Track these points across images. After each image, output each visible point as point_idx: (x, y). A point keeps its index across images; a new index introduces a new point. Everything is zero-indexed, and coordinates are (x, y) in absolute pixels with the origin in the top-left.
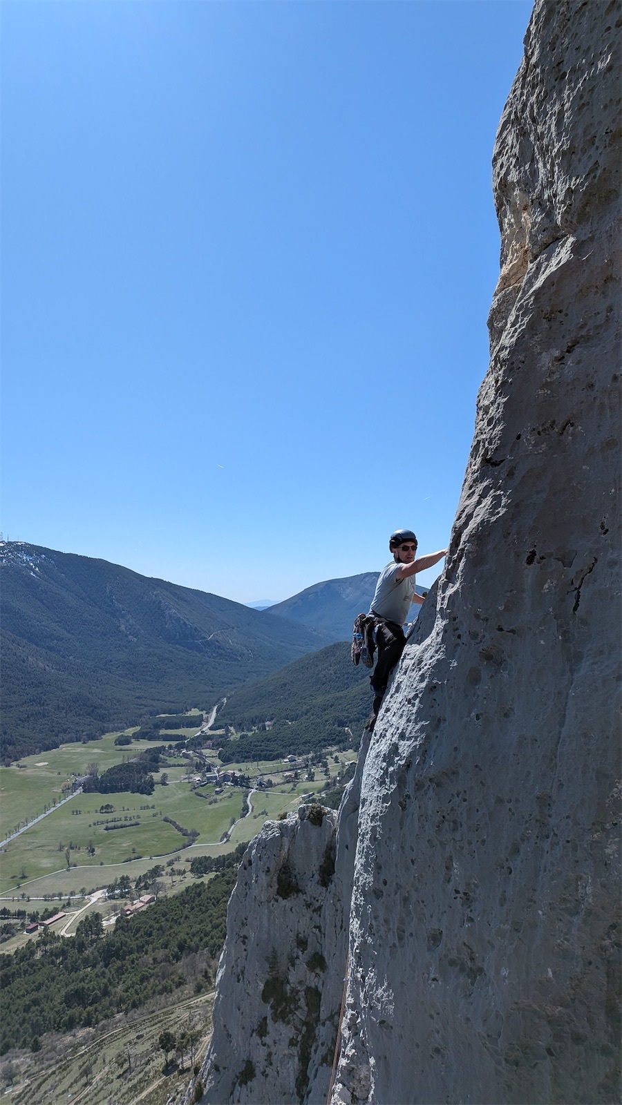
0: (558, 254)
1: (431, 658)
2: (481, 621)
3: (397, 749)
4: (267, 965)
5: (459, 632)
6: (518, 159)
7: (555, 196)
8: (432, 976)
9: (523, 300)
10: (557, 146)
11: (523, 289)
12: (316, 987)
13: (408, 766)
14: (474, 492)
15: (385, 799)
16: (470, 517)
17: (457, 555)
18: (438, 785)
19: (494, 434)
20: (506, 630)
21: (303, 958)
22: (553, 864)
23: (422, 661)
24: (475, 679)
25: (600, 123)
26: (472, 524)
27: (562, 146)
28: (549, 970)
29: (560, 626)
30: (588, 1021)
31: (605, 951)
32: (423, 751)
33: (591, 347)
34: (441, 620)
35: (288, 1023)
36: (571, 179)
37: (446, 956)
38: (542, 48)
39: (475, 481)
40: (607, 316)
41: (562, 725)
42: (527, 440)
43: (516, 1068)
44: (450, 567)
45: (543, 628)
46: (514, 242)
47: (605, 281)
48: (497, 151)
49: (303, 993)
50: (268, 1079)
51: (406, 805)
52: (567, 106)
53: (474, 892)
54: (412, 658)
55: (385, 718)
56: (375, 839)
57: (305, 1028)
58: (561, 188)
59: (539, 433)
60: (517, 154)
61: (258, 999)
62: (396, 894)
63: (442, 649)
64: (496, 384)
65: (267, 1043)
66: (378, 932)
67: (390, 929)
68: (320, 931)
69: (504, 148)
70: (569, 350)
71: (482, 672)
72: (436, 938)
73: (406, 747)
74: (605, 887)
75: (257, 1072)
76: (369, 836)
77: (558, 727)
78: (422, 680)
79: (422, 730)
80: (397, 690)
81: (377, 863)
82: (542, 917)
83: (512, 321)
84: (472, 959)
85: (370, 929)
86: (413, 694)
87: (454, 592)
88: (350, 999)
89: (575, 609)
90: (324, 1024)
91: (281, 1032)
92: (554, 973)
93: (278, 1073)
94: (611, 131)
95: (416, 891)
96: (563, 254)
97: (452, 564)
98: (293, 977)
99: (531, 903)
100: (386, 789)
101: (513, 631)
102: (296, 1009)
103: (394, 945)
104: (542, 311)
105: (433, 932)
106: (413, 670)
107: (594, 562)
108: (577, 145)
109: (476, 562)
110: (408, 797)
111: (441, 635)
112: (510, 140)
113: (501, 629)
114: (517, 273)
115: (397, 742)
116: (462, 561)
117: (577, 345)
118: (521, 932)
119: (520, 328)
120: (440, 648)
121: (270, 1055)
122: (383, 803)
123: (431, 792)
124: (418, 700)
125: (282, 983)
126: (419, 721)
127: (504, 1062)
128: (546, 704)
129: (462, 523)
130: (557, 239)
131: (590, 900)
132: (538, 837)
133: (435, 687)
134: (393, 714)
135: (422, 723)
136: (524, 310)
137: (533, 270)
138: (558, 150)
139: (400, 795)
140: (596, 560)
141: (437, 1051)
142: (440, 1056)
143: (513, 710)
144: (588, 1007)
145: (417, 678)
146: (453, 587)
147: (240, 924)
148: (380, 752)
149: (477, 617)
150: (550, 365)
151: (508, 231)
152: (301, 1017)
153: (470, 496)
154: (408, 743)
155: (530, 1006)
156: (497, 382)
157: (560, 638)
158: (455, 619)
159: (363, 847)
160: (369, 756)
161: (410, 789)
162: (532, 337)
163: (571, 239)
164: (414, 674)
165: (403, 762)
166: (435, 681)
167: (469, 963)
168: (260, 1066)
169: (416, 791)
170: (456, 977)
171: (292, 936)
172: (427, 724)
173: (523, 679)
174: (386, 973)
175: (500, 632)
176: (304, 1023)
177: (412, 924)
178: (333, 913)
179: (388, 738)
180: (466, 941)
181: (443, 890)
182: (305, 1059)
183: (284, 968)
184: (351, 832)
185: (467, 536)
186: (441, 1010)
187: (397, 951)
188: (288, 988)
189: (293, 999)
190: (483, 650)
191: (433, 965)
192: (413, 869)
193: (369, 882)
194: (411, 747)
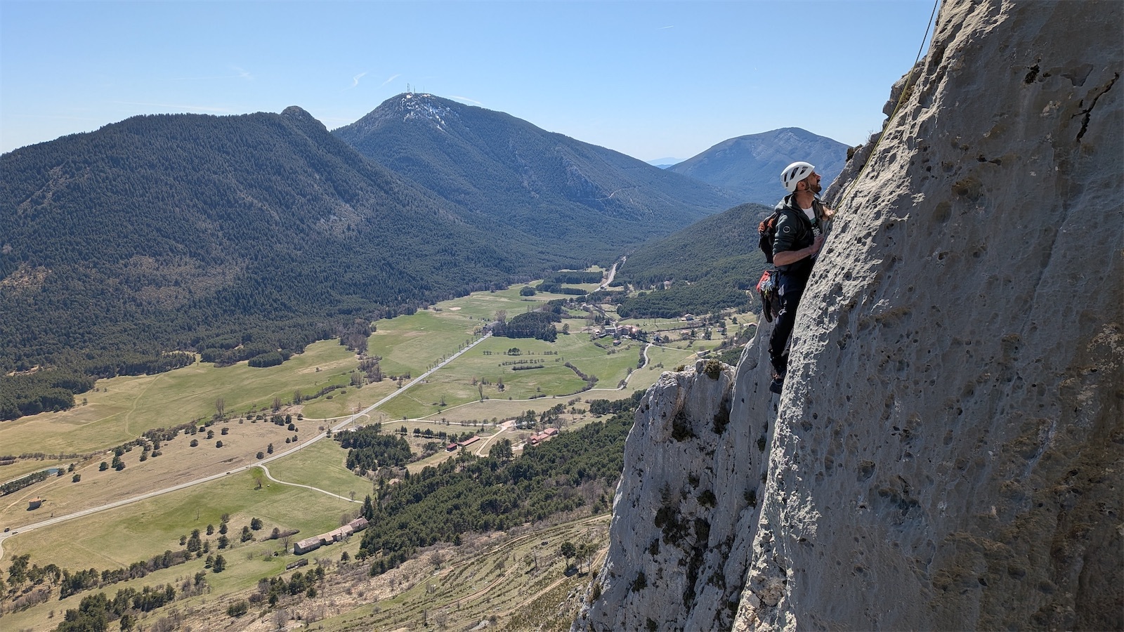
1: (891, 193)
2: (959, 151)
3: (841, 289)
4: (660, 496)
5: (930, 164)
8: (861, 504)
12: (706, 519)
13: (852, 306)
15: (822, 338)
16: (958, 27)
17: (936, 74)
18: (885, 325)
20: (989, 160)
21: (694, 494)
22: (1012, 407)
23: (879, 197)
24: (943, 215)
26: (960, 37)
28: (993, 508)
29: (1058, 156)
30: (1029, 558)
31: (1059, 496)
32: (873, 292)
34: (907, 151)
35: (679, 546)
37: (877, 487)
41: (1044, 265)
43: (943, 592)
44: (926, 89)
45: (1036, 158)
49: (694, 523)
50: (659, 589)
51: (845, 344)
53: (916, 429)
54: (865, 196)
55: (827, 259)
56: (808, 376)
57: (693, 552)
61: (651, 524)
62: (827, 427)
65: (659, 560)
66: (803, 461)
67: (817, 459)
68: (712, 471)
71: (952, 209)
72: (867, 470)
73: (851, 287)
74: (1072, 433)
75: (649, 583)
76: (800, 372)
77: (1039, 267)
78: (876, 218)
79: (872, 269)
81: (808, 399)
82: (992, 458)
84: (906, 492)
85: (795, 457)
86: (865, 233)
87: (930, 118)
88: (763, 520)
89: (1080, 135)
90: (711, 551)
91: (672, 554)
92: (999, 511)
93: (667, 586)
95: (849, 425)
97: (928, 86)
98: (685, 509)
99: (980, 444)
100: (824, 328)
101: (998, 162)
102: (687, 536)
103: (821, 474)
105: (865, 464)
106: (867, 207)
107: (1114, 78)
109: (960, 81)
110: (849, 336)
111: (906, 168)
113: (982, 159)
115: (841, 282)
116: (943, 80)
118: (966, 470)
120: (903, 181)
121: (661, 570)
122: (819, 342)
123: (877, 332)
124: (870, 238)
125: (674, 512)
126: (870, 260)
127: (931, 585)
128: (1027, 243)
129: (946, 35)
131: (1052, 445)
132: (997, 380)
133: (892, 225)
134: (837, 254)
135: (873, 262)
139: (839, 334)
140: (1117, 76)
141: (860, 570)
142: (862, 574)
143: (985, 250)
144: (1032, 546)
145: (871, 216)
146: (927, 112)
147: (636, 458)
148: (819, 292)
149: (955, 145)
152: (690, 542)
153: (959, 3)
154: (855, 283)
155: (967, 539)
157: (1057, 169)
158: (925, 149)
159: (793, 384)
160: (805, 297)
161: (852, 329)
164: (867, 211)
165: (847, 302)
166: (893, 218)
167: (902, 495)
168: (651, 578)
169: (858, 331)
170: (886, 507)
171: (685, 474)
172: (878, 263)
173: (1003, 216)
174: (809, 498)
175: (981, 163)
176: (693, 548)
177: (842, 456)
178: (725, 457)
179: (829, 279)
180: (901, 474)
181: (881, 427)
182: (692, 577)
183: (676, 500)
184: (747, 387)
185: (952, 50)
186: (867, 535)
187: (823, 479)
188: (679, 517)
189: (683, 527)
190: (957, 183)
191: (863, 494)
192: (848, 405)
193: (798, 415)
194: (858, 287)
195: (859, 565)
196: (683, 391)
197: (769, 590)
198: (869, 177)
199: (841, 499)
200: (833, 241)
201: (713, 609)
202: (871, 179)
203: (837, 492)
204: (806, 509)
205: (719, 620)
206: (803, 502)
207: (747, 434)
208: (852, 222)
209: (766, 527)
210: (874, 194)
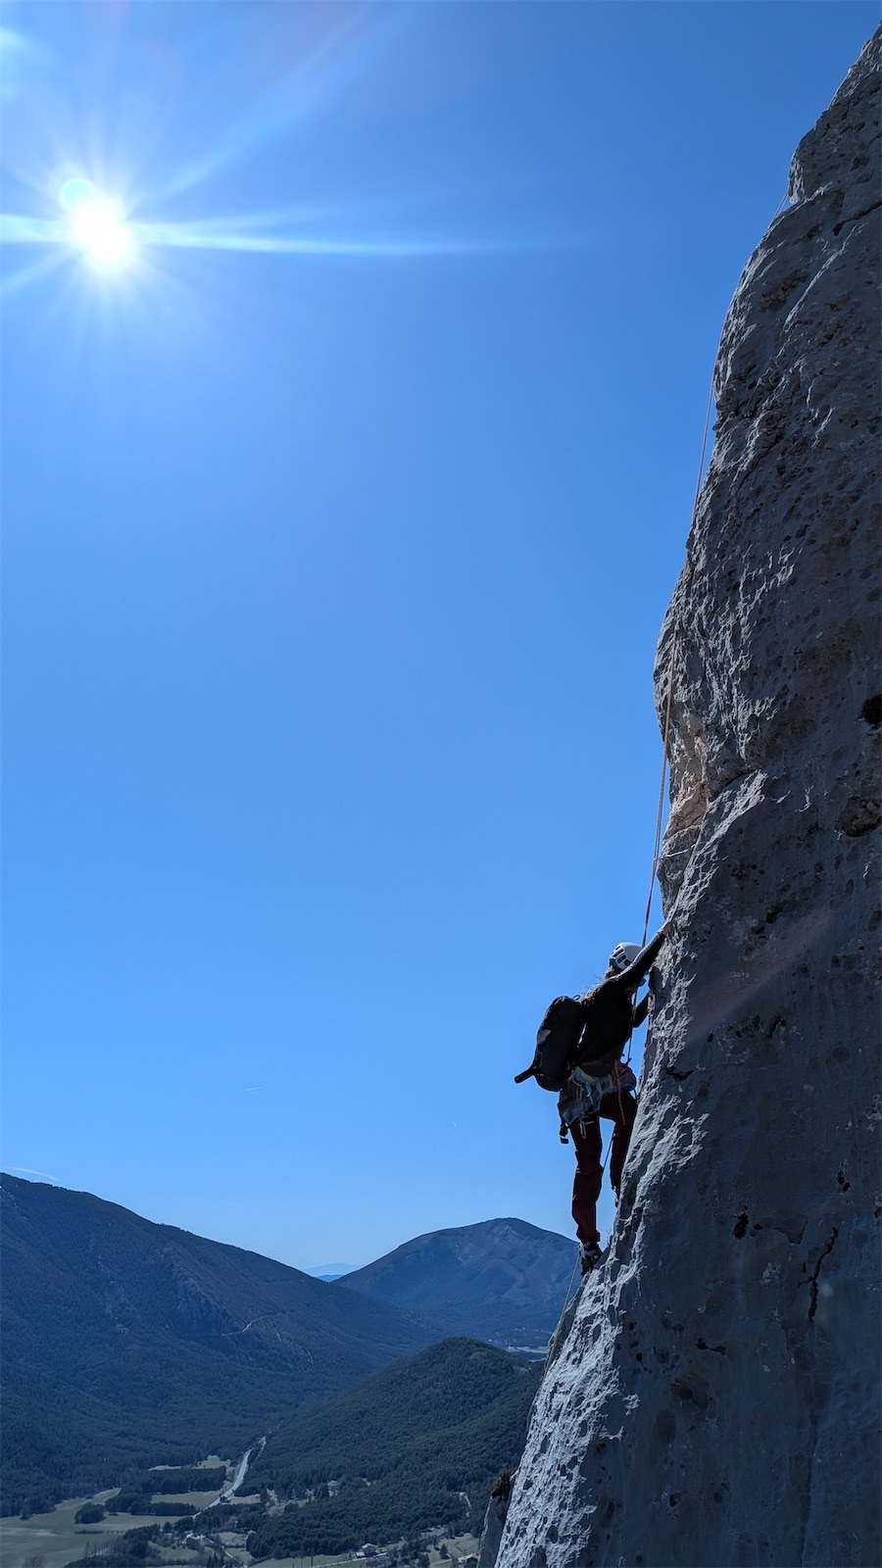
0: (746, 792)
1: (597, 1394)
2: (672, 1331)
5: (639, 1349)
6: (686, 675)
7: (736, 722)
9: (703, 850)
10: (735, 665)
11: (702, 835)
14: (651, 1118)
16: (647, 1157)
17: (631, 1218)
19: (675, 1031)
20: (710, 1346)
23: (583, 1398)
24: (666, 1433)
25: (785, 642)
26: (652, 1170)
27: (739, 666)
29: (791, 1341)
33: (800, 917)
34: (610, 1327)
36: (754, 704)
38: (709, 556)
39: (653, 1100)
40: (816, 877)
41: (805, 1516)
42: (722, 1043)
44: (622, 1237)
45: (766, 1345)
46: (686, 773)
47: (810, 832)
48: (659, 664)
52: (743, 620)
54: (568, 1392)
55: (524, 1499)
58: (742, 714)
59: (738, 1034)
60: (685, 670)
63: (614, 1379)
64: (675, 961)
69: (668, 661)
70: (771, 919)
71: (677, 1420)
73: (558, 1554)
77: (799, 1520)
78: (582, 1433)
79: (585, 1522)
80: (543, 1450)
83: (691, 876)
87: (630, 1281)
94: (801, 652)
96: (751, 794)
97: (623, 1233)
101: (720, 1349)
104: (729, 866)
106: (569, 1413)
107: (833, 1235)
108: (759, 666)
109: (659, 1230)
111: (611, 1352)
112: (674, 654)
113: (702, 1346)
114: (693, 811)
115: (544, 1545)
116: (640, 1227)
117: (780, 913)
119: (701, 886)
120: (610, 1375)
124: (576, 1470)
126: (580, 1506)
128: (778, 1478)
129: (635, 1167)
130: (741, 775)
133: (604, 1446)
134: (537, 1493)
135: (584, 1510)
136: (705, 863)
137: (713, 811)
138: (736, 670)
140: (836, 1232)
143: (727, 1489)
145: (575, 1429)
146: (627, 1271)
149: (666, 1323)
150: (746, 938)
151: (678, 759)
153: (646, 1124)
154: (562, 1547)
156: (675, 957)
157: (793, 1362)
158: (631, 1326)
162: (718, 900)
163: (760, 777)
164: (569, 1421)
166: (603, 1435)
172: (591, 1512)
173: (741, 1433)
175: (703, 1351)
179: (529, 1537)
185: (644, 1187)
190: (677, 1381)
194: (567, 1556)
198: (570, 1361)
200: (530, 1466)
202: (573, 1363)
208: (553, 1435)
210: (576, 1393)
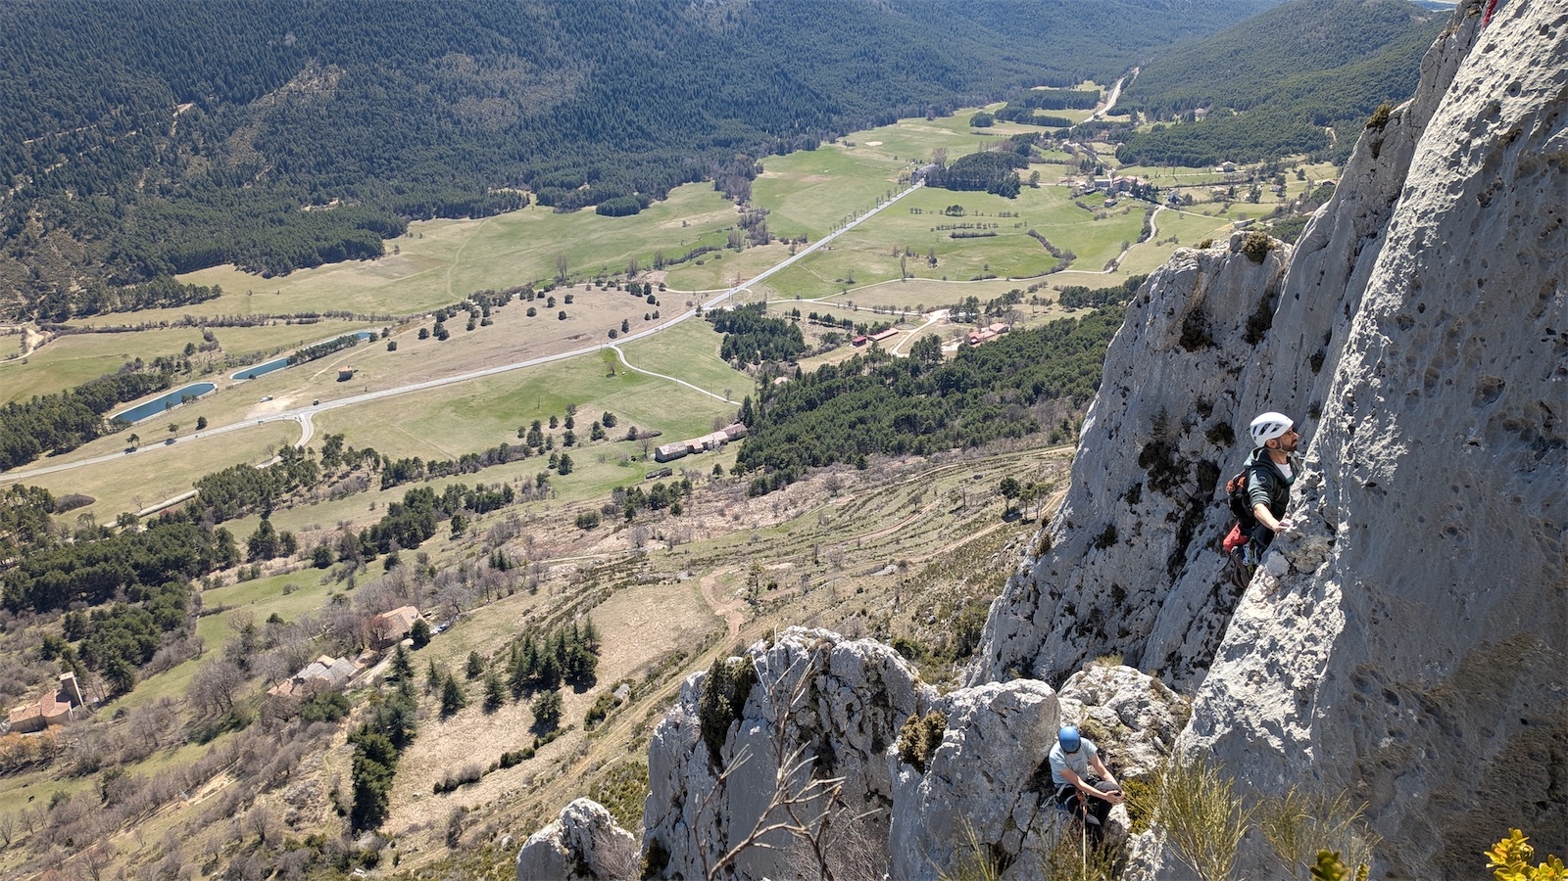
4: (1151, 426)
8: (1472, 438)
12: (1215, 462)
13: (1512, 139)
15: (1453, 188)
21: (1202, 426)
32: (1553, 114)
35: (1170, 495)
37: (1502, 416)
49: (1196, 466)
50: (1133, 549)
51: (1490, 199)
55: (1482, 62)
56: (1420, 246)
57: (1190, 505)
61: (1133, 462)
62: (1437, 325)
65: (1138, 512)
66: (1391, 374)
67: (1413, 372)
68: (1233, 397)
72: (1490, 392)
73: (1517, 106)
75: (1120, 538)
76: (1409, 241)
79: (1557, 78)
81: (1414, 281)
84: (1548, 426)
85: (1379, 368)
86: (1557, 16)
88: (1312, 457)
90: (1217, 506)
91: (1158, 506)
93: (1147, 545)
95: (1474, 324)
98: (1185, 446)
100: (1460, 173)
102: (1183, 482)
103: (1416, 393)
105: (1488, 383)
110: (1499, 187)
115: (1500, 99)
121: (1139, 524)
122: (1447, 194)
123: (1547, 181)
125: (1169, 449)
126: (1556, 63)
134: (1502, 52)
139: (1483, 183)
141: (1452, 531)
142: (1456, 537)
147: (1121, 372)
148: (1461, 115)
152: (1188, 492)
159: (1394, 259)
161: (1505, 175)
165: (1506, 131)
167: (1540, 430)
168: (1124, 533)
169: (1516, 179)
170: (1511, 445)
171: (1192, 398)
174: (1391, 427)
176: (1191, 500)
177: (1455, 369)
178: (1257, 378)
179: (1481, 94)
180: (1545, 400)
181: (1526, 328)
182: (1185, 538)
183: (1173, 433)
184: (1307, 277)
186: (1474, 483)
187: (1418, 401)
188: (1176, 456)
189: (1181, 470)
191: (1477, 426)
192: (1479, 294)
193: (1394, 306)
195: (1453, 524)
196: (1204, 278)
197: (1306, 552)
199: (1441, 429)
200: (1497, 31)
201: (1209, 581)
203: (1437, 421)
204: (1384, 442)
205: (1217, 596)
206: (1381, 430)
207: (1297, 347)
209: (1314, 467)
